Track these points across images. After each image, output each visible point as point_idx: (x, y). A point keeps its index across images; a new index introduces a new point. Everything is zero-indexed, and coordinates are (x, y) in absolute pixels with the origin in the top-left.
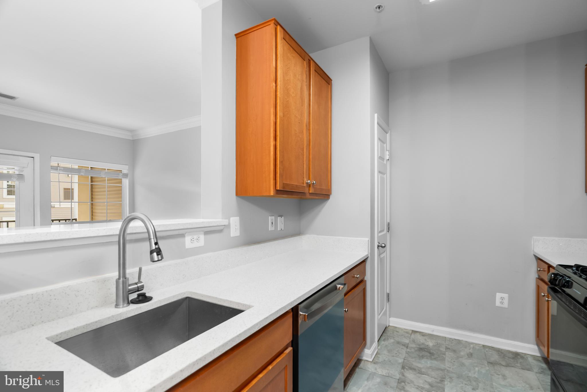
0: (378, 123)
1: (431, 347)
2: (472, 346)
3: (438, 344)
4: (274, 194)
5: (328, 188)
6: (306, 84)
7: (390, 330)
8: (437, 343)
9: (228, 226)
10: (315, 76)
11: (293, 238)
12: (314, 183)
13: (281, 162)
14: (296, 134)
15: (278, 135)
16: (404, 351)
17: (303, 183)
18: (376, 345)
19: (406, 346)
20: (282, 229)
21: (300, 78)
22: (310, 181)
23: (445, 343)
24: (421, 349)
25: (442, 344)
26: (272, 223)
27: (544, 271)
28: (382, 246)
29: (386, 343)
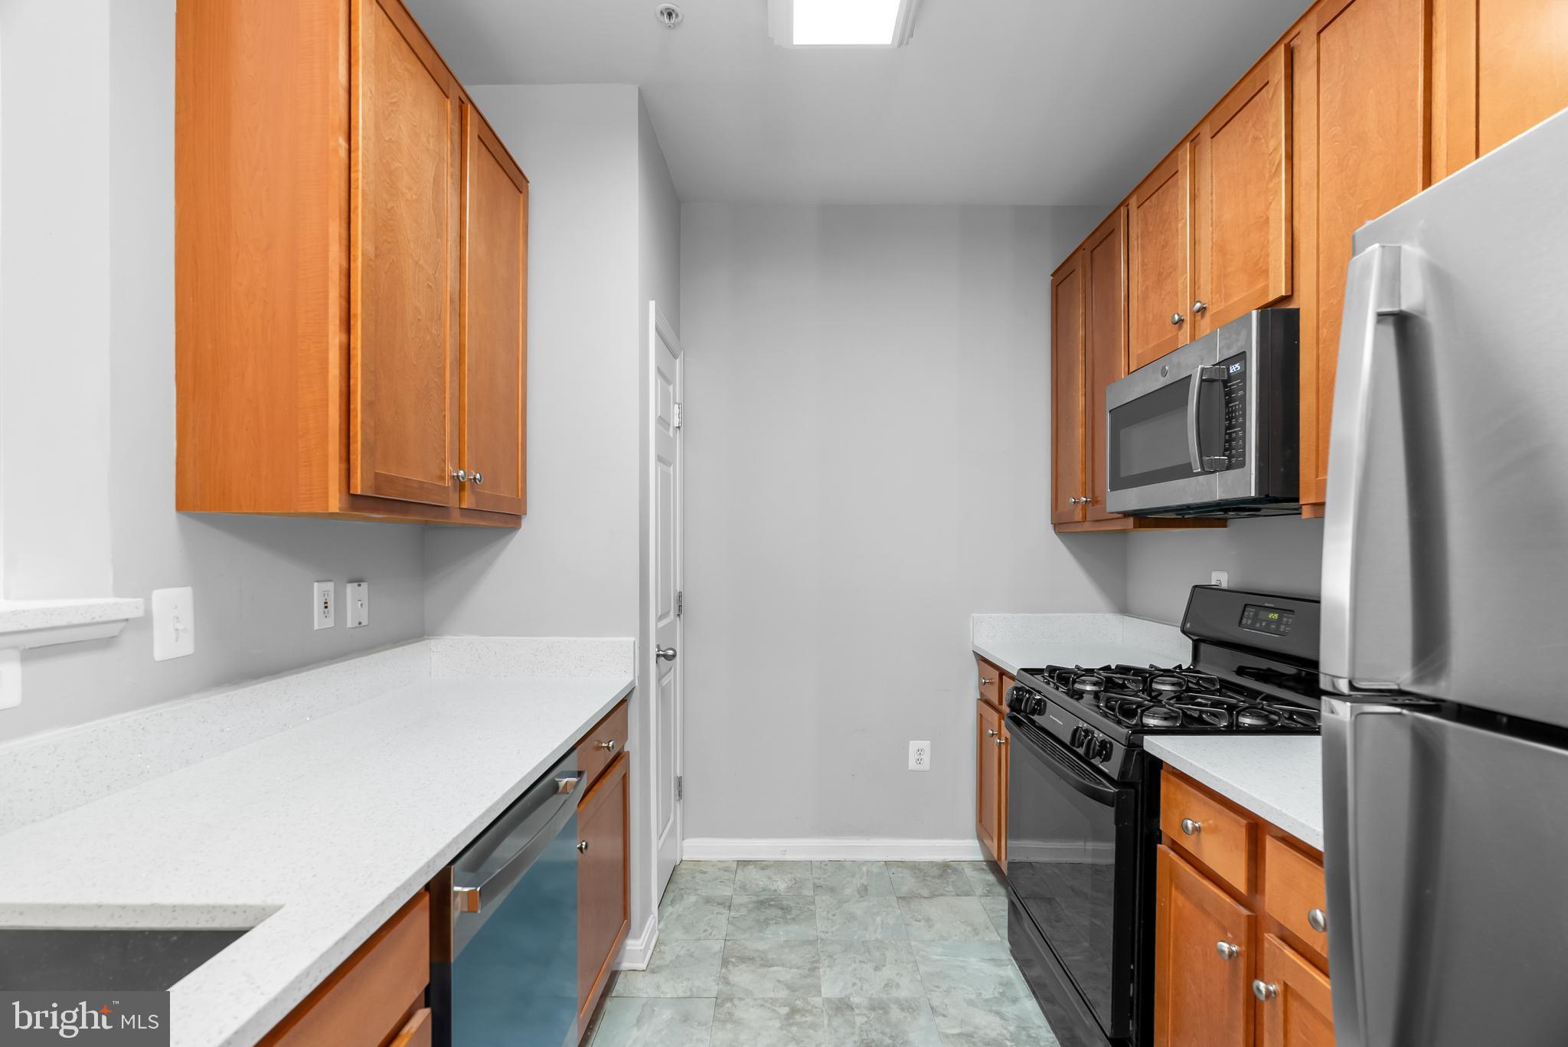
0: (657, 329)
1: (782, 893)
2: (864, 869)
3: (796, 883)
4: (340, 509)
5: (518, 496)
6: (450, 170)
7: (686, 872)
8: (795, 879)
9: (144, 624)
10: (479, 156)
11: (400, 649)
12: (475, 479)
13: (368, 405)
14: (419, 320)
15: (356, 315)
16: (722, 918)
17: (442, 478)
18: (655, 922)
19: (727, 904)
20: (360, 623)
21: (431, 147)
22: (464, 472)
23: (812, 874)
24: (762, 904)
25: (806, 880)
26: (326, 603)
27: (991, 683)
28: (666, 657)
29: (678, 908)
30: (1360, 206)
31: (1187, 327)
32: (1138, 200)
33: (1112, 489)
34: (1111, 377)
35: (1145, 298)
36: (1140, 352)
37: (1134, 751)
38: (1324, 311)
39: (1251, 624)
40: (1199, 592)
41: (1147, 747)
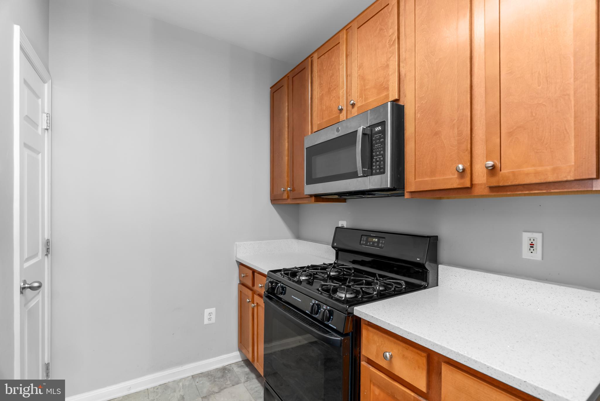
2: (181, 384)
23: (148, 398)
27: (247, 276)
28: (32, 288)
30: (437, 60)
31: (344, 112)
32: (318, 54)
33: (307, 184)
34: (303, 134)
35: (321, 99)
36: (319, 123)
37: (350, 316)
38: (418, 106)
39: (365, 243)
40: (339, 230)
41: (355, 313)
